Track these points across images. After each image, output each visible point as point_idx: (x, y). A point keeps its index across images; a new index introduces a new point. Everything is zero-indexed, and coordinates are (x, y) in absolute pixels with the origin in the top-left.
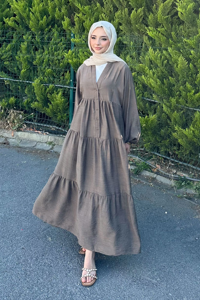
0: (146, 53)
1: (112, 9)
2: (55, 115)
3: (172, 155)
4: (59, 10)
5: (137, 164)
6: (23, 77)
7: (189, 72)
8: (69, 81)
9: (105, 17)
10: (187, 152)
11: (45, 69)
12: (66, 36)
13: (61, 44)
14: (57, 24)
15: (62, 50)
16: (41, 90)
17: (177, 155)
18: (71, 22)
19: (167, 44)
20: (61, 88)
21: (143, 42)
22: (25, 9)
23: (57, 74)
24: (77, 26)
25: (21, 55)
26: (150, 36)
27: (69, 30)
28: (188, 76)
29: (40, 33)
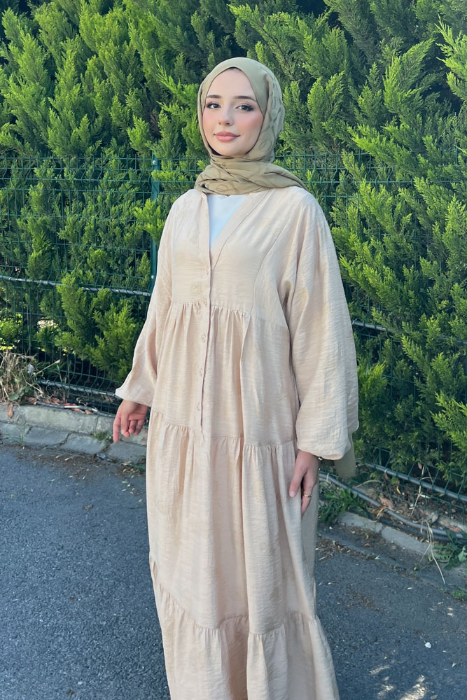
0: (350, 199)
2: (114, 366)
3: (426, 472)
4: (119, 100)
5: (328, 496)
6: (34, 272)
8: (147, 279)
11: (86, 249)
12: (138, 166)
13: (127, 185)
14: (116, 139)
15: (129, 201)
16: (77, 302)
17: (442, 474)
18: (151, 129)
20: (128, 296)
22: (37, 102)
23: (117, 262)
24: (165, 139)
25: (30, 217)
26: (363, 148)
27: (147, 149)
29: (75, 160)
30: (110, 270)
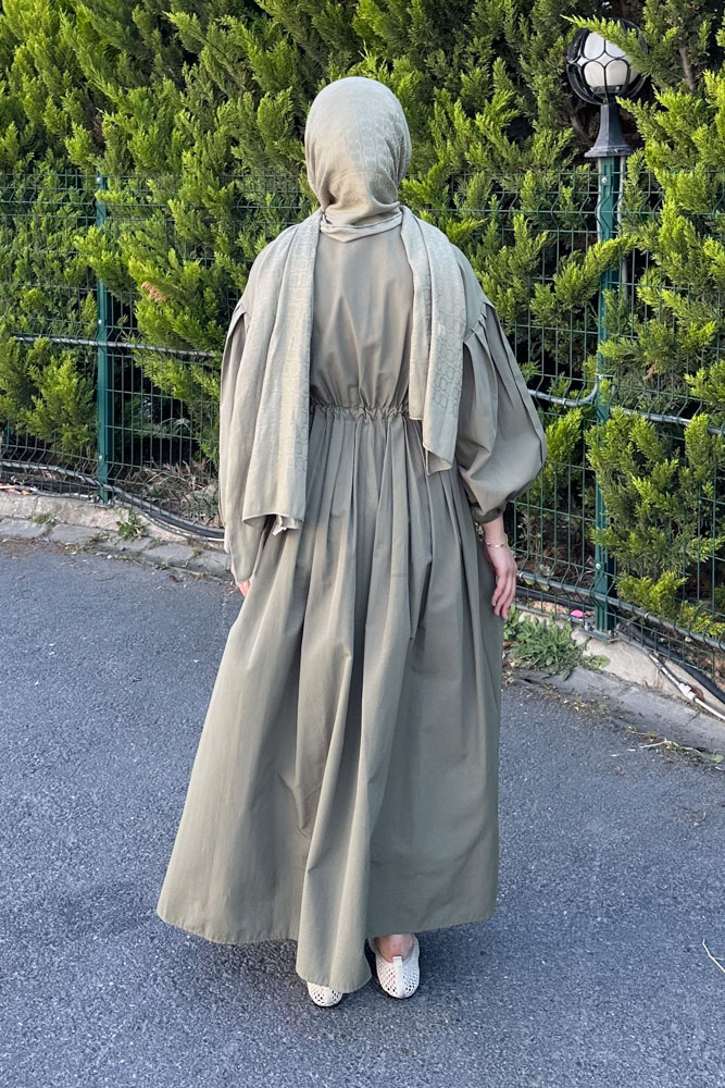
1: (211, 94)
2: (57, 434)
4: (54, 103)
9: (189, 121)
11: (19, 289)
12: (79, 184)
13: (67, 208)
14: (53, 149)
15: (70, 228)
16: (8, 354)
18: (93, 139)
20: (72, 346)
23: (56, 304)
24: (111, 151)
27: (86, 163)
30: (50, 315)
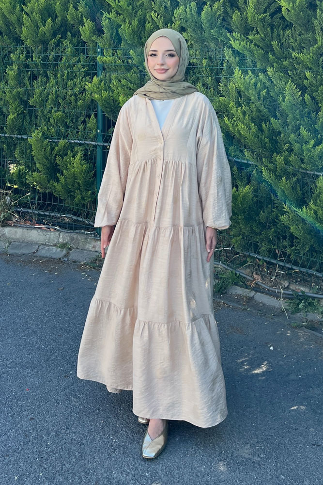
0: (230, 79)
1: (169, 3)
2: (71, 195)
3: (281, 254)
4: (73, 7)
5: (220, 276)
6: (11, 129)
7: (305, 108)
8: (94, 132)
9: (157, 18)
10: (305, 248)
11: (50, 112)
12: (87, 52)
13: (79, 66)
14: (70, 32)
15: (81, 77)
17: (290, 255)
18: (96, 27)
19: (265, 62)
20: (80, 145)
21: (223, 60)
22: (13, 8)
23: (72, 121)
24: (107, 34)
25: (7, 89)
26: (236, 48)
27: (93, 41)
28: (302, 117)
29: (41, 49)
30: (67, 127)
